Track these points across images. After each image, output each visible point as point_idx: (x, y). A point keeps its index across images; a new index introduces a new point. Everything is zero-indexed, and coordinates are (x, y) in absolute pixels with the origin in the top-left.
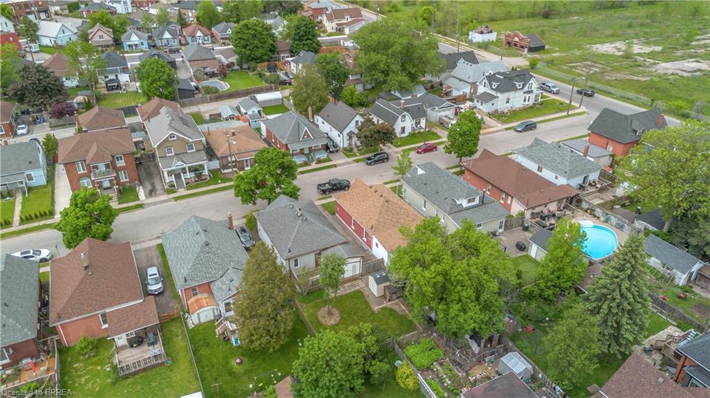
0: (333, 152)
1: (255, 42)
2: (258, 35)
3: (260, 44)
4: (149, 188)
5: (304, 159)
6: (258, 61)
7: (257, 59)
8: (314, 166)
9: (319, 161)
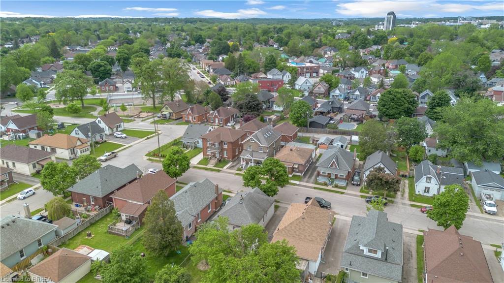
0: (353, 184)
1: (392, 103)
2: (396, 100)
3: (395, 106)
4: (234, 164)
5: (326, 180)
6: (391, 117)
7: (390, 115)
8: (330, 187)
9: (336, 186)
